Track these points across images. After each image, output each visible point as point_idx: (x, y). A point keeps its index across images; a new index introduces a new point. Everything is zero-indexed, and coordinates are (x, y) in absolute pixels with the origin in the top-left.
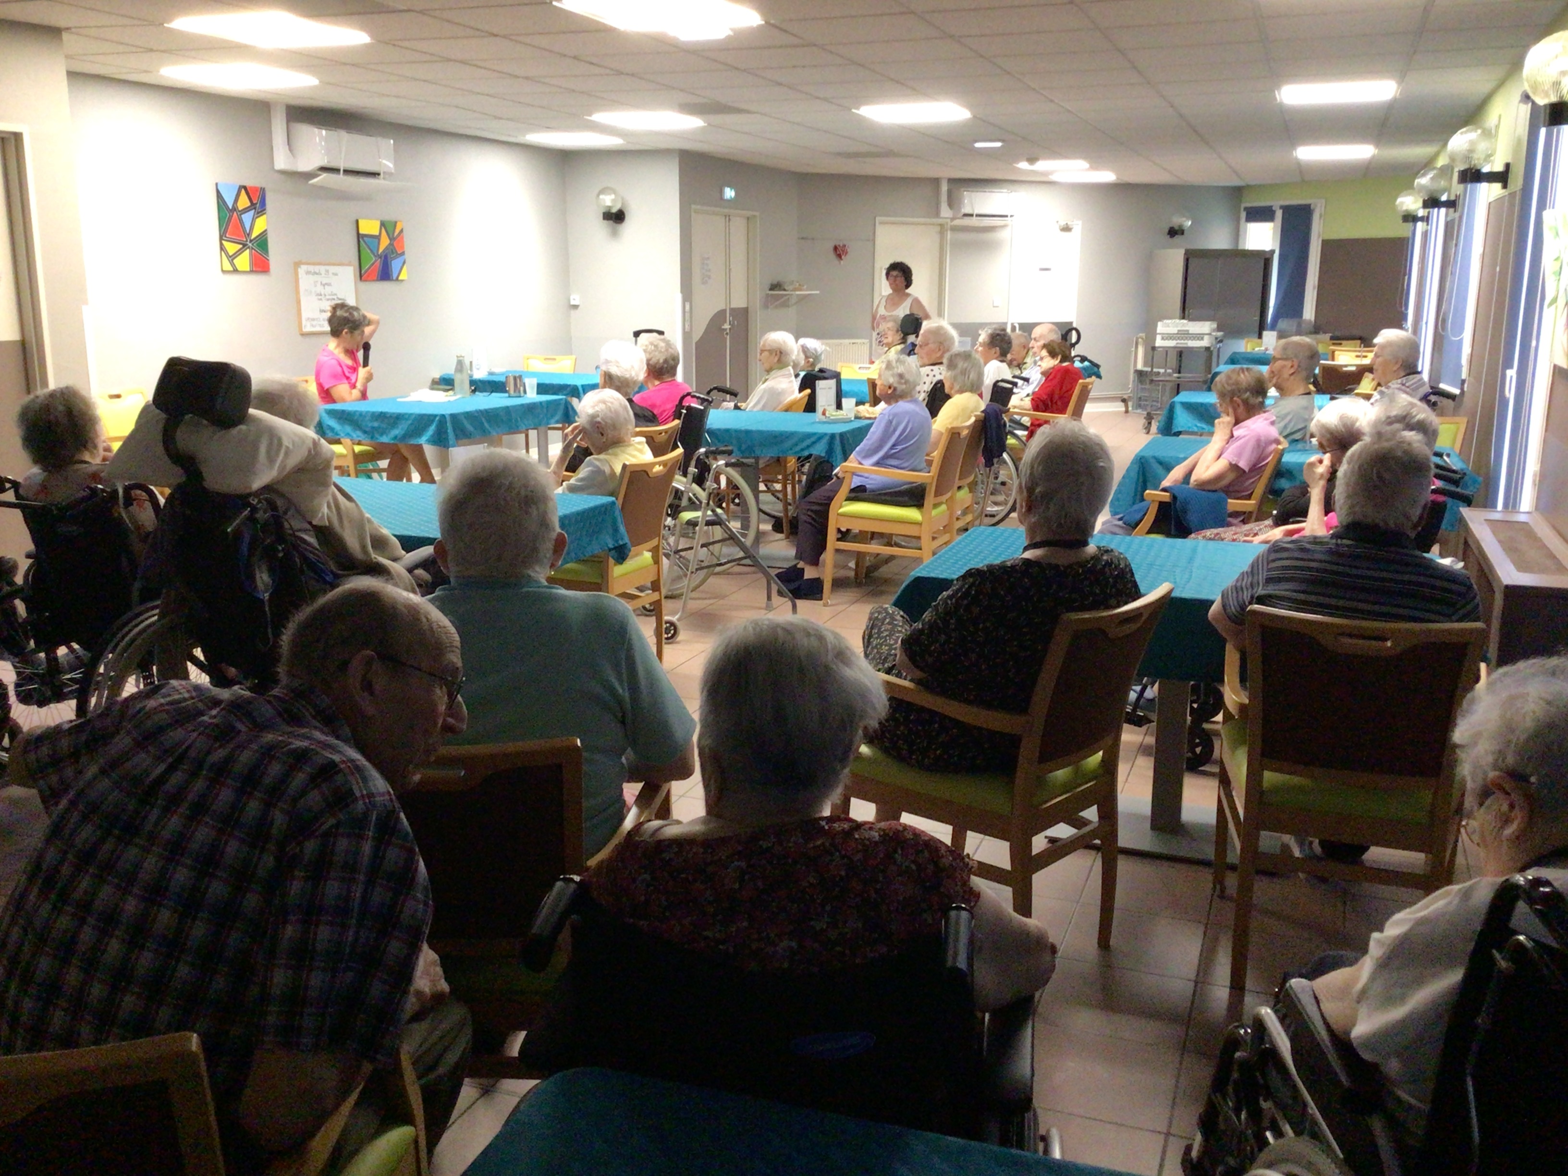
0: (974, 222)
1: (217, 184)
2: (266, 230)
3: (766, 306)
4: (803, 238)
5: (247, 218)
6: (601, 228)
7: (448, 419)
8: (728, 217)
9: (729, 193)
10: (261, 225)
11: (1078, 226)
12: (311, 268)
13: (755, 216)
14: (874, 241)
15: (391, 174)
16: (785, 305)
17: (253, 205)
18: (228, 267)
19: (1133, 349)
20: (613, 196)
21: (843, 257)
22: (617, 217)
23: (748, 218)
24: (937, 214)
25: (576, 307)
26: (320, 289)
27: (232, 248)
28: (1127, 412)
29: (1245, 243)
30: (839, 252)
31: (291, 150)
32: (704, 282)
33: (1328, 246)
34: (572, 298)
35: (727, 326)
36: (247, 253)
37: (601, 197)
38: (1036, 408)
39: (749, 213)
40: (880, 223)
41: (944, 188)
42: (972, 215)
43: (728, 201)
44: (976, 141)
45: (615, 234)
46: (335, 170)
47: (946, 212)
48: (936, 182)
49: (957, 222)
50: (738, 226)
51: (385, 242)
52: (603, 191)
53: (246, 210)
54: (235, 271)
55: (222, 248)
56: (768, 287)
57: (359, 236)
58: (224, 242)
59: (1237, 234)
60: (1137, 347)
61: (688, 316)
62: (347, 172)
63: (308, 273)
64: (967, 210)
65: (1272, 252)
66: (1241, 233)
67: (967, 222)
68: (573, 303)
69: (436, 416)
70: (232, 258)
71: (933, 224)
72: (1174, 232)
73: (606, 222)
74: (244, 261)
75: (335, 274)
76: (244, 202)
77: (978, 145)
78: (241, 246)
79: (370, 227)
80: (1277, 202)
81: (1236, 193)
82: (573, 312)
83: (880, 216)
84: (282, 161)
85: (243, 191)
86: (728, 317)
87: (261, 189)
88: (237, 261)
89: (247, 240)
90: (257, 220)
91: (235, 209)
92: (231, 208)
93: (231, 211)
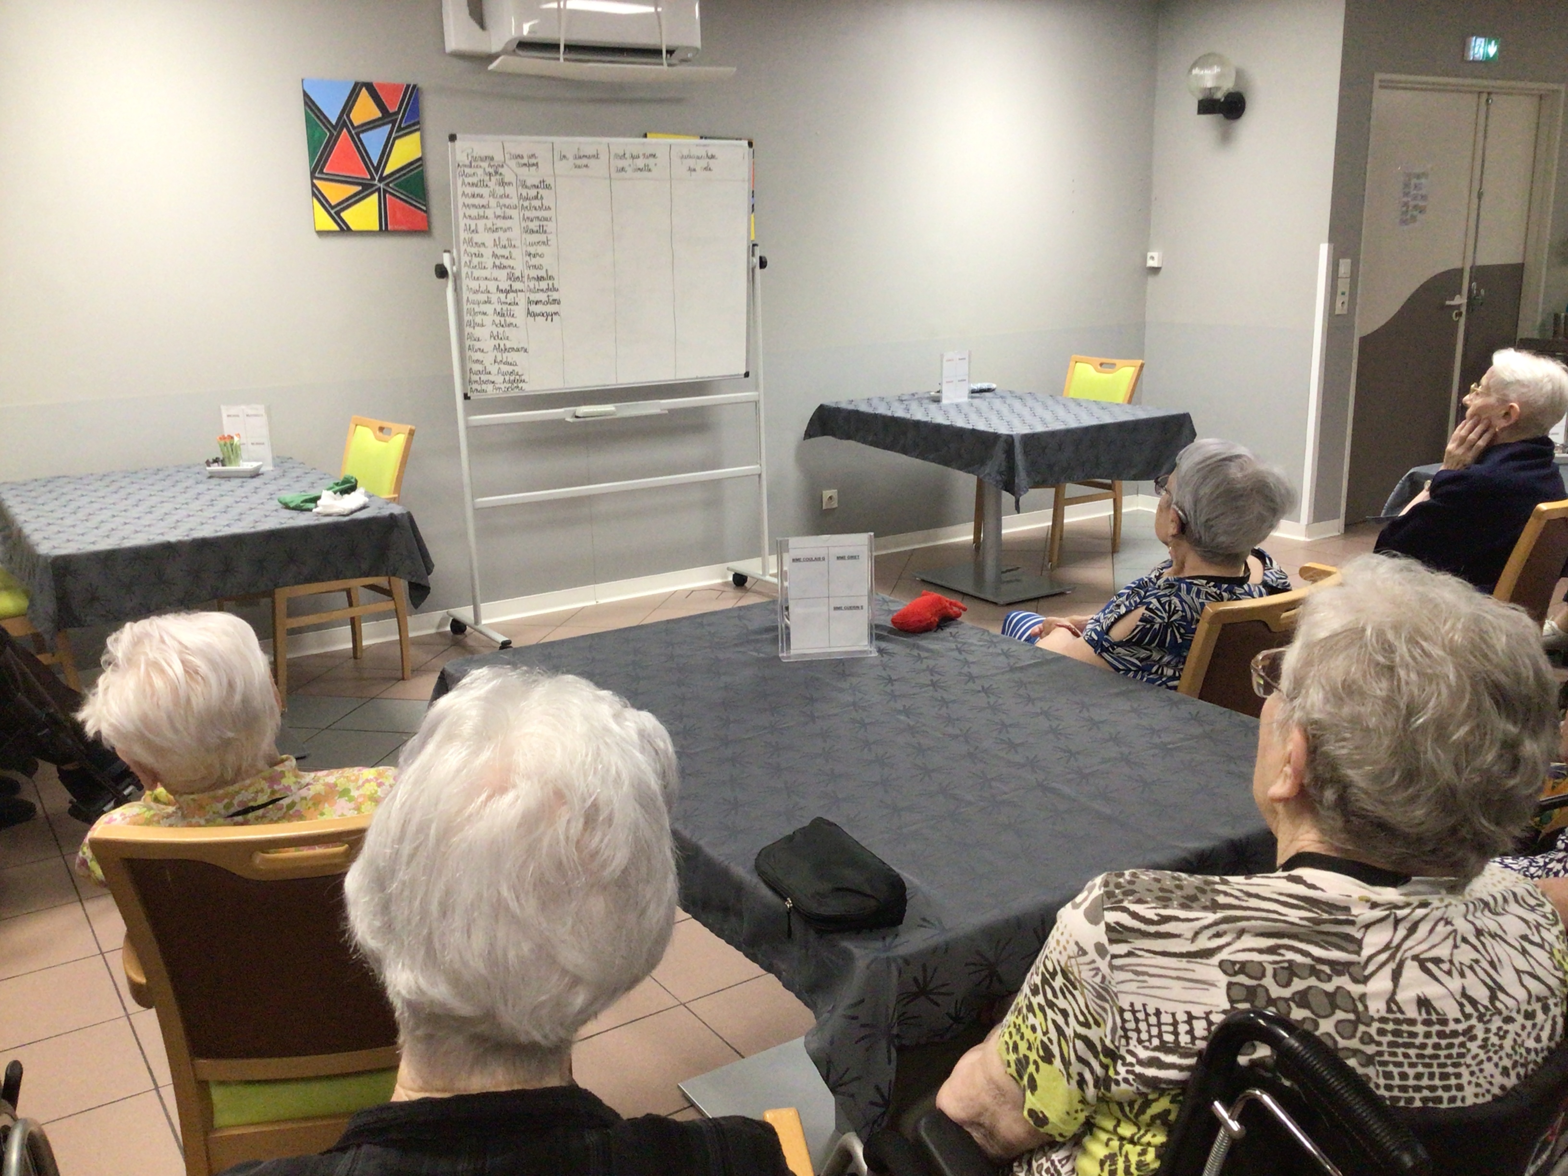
1: (302, 80)
2: (420, 159)
5: (373, 138)
6: (1199, 129)
8: (1483, 96)
9: (1483, 48)
10: (407, 150)
13: (1554, 91)
15: (696, 52)
17: (386, 116)
18: (326, 222)
20: (1216, 70)
22: (1229, 106)
23: (1538, 96)
25: (1155, 270)
27: (335, 192)
31: (477, 19)
32: (1407, 221)
34: (1150, 254)
35: (1460, 300)
36: (372, 202)
37: (1196, 71)
39: (1545, 85)
45: (1226, 138)
46: (550, 47)
52: (1203, 61)
53: (371, 125)
54: (345, 230)
55: (317, 194)
58: (315, 181)
62: (571, 48)
68: (1151, 263)
70: (335, 211)
73: (1206, 118)
74: (364, 214)
76: (366, 111)
78: (360, 188)
82: (1151, 280)
84: (460, 38)
85: (364, 93)
86: (1467, 284)
87: (408, 86)
88: (347, 215)
89: (373, 178)
90: (397, 142)
91: (345, 125)
92: (334, 122)
93: (334, 127)
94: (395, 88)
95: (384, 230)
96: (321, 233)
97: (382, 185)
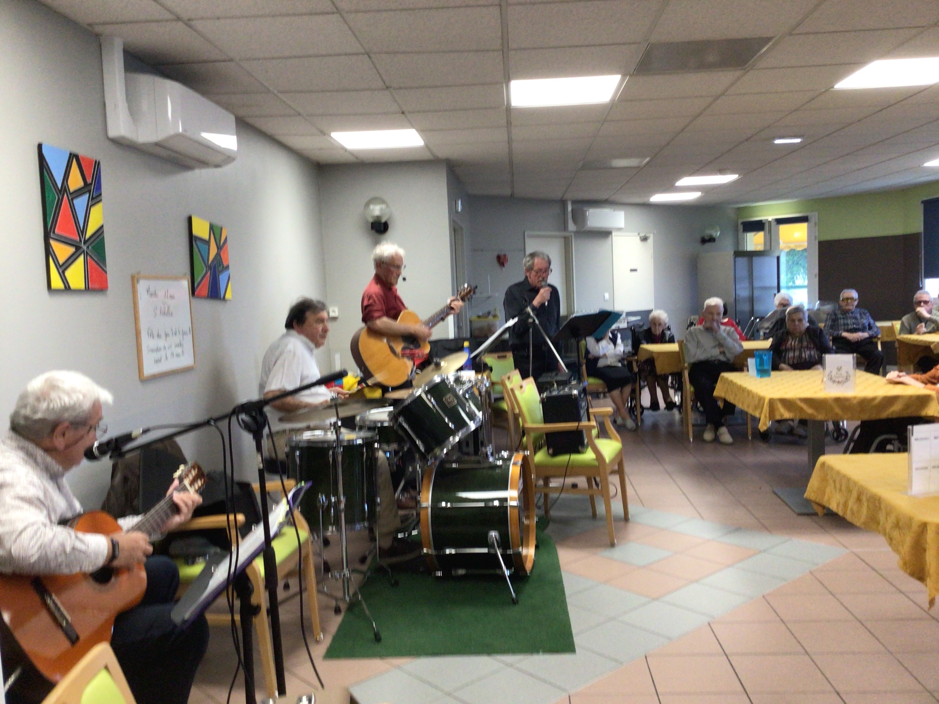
1: (39, 145)
2: (102, 227)
5: (79, 205)
6: (367, 238)
9: (460, 206)
10: (96, 217)
17: (86, 186)
18: (57, 282)
20: (381, 207)
22: (381, 228)
25: (335, 319)
27: (61, 251)
29: (743, 247)
30: (501, 261)
31: (132, 109)
33: (823, 245)
36: (81, 262)
37: (371, 207)
40: (528, 236)
41: (570, 208)
47: (572, 227)
51: (213, 250)
52: (373, 201)
53: (79, 193)
54: (67, 289)
55: (48, 252)
57: (192, 239)
58: (50, 242)
59: (737, 241)
63: (146, 291)
66: (740, 240)
70: (61, 268)
72: (705, 241)
74: (77, 274)
75: (171, 292)
76: (76, 179)
78: (74, 249)
79: (200, 228)
80: (770, 217)
83: (528, 230)
84: (118, 126)
85: (75, 163)
87: (96, 162)
88: (68, 274)
89: (81, 241)
90: (92, 209)
91: (65, 190)
92: (59, 186)
93: (60, 191)
94: (89, 161)
95: (87, 289)
96: (53, 290)
97: (85, 248)
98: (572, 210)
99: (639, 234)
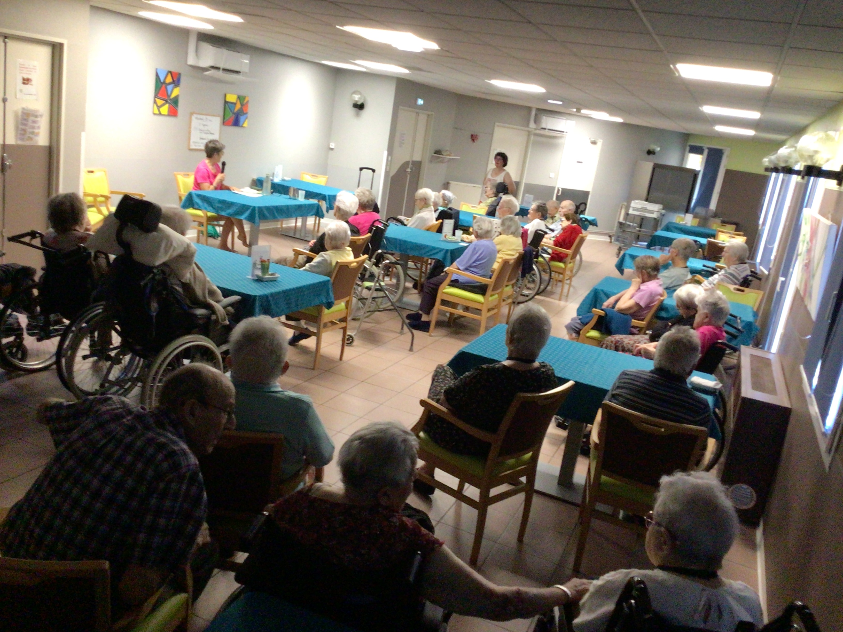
0: (546, 133)
1: (157, 69)
2: (178, 95)
3: (431, 162)
4: (456, 128)
5: (170, 88)
6: (351, 111)
7: (257, 209)
8: (418, 114)
9: (420, 102)
10: (176, 92)
11: (600, 143)
12: (199, 116)
13: (432, 114)
14: (493, 134)
15: (246, 73)
16: (442, 162)
17: (174, 81)
18: (157, 112)
19: (619, 210)
20: (359, 96)
21: (475, 141)
22: (360, 107)
23: (428, 115)
24: (528, 125)
25: (332, 149)
26: (202, 127)
27: (160, 102)
28: (611, 242)
29: (686, 163)
30: (474, 138)
31: (197, 55)
32: (400, 146)
33: (728, 173)
34: (331, 144)
35: (409, 170)
36: (167, 106)
37: (354, 95)
38: (556, 245)
39: (430, 113)
40: (498, 126)
41: (533, 113)
42: (545, 129)
43: (419, 105)
44: (549, 99)
45: (358, 115)
46: (218, 68)
47: (532, 125)
48: (529, 109)
49: (538, 132)
50: (423, 118)
51: (238, 106)
52: (355, 92)
53: (170, 84)
54: (160, 114)
55: (155, 102)
56: (433, 151)
57: (226, 102)
58: (157, 99)
59: (683, 158)
60: (621, 210)
61: (389, 163)
62: (225, 70)
63: (197, 118)
64: (544, 126)
65: (699, 171)
66: (685, 158)
67: (542, 132)
68: (331, 147)
69: (251, 206)
70: (159, 107)
71: (524, 130)
72: (650, 152)
73: (354, 109)
74: (165, 110)
75: (210, 121)
76: (169, 79)
77: (550, 101)
78: (165, 102)
79: (232, 98)
80: (706, 145)
81: (686, 136)
82: (330, 152)
83: (499, 122)
84: (191, 61)
85: (170, 74)
86: (410, 165)
87: (179, 73)
88: (161, 109)
89: (168, 99)
90: (174, 89)
91: (164, 83)
92: (162, 81)
93: (162, 83)
94: (176, 73)
95: (168, 114)
96: (154, 114)
97: (170, 101)
98: (536, 115)
99: (590, 138)
